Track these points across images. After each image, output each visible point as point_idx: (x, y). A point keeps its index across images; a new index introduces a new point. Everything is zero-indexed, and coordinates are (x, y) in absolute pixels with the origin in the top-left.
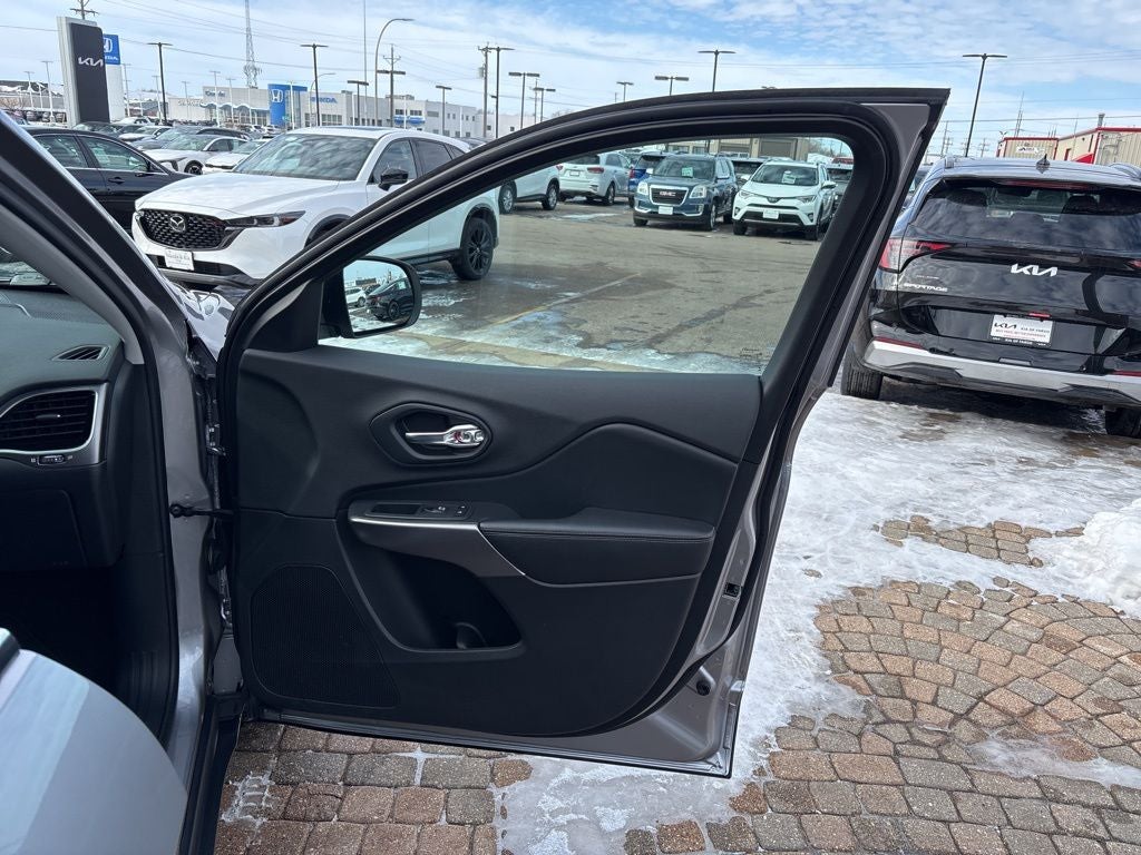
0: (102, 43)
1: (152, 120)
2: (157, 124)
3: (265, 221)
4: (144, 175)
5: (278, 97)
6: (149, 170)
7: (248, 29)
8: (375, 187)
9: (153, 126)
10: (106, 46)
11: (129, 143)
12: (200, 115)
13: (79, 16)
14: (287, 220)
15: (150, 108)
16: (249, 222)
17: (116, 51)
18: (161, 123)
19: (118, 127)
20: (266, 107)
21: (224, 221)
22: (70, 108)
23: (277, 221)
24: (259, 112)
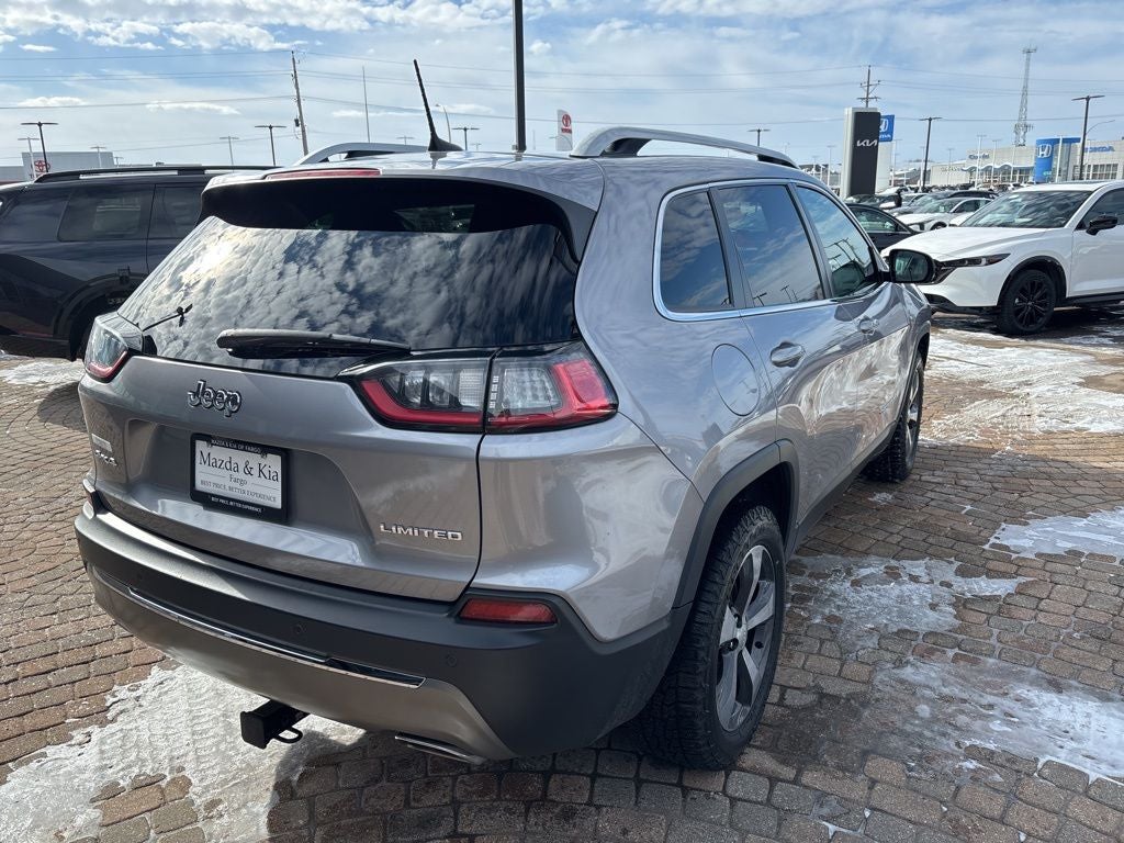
0: (879, 123)
1: (912, 189)
2: (916, 192)
3: (974, 262)
4: (892, 234)
5: (1045, 153)
6: (896, 230)
7: (1025, 88)
8: (1083, 232)
9: (913, 194)
10: (882, 127)
11: (887, 211)
12: (960, 179)
13: (863, 105)
14: (993, 260)
15: (913, 177)
16: (961, 263)
17: (890, 131)
18: (920, 190)
19: (880, 198)
20: (1031, 164)
21: (942, 263)
22: (844, 184)
23: (984, 261)
24: (1021, 171)
